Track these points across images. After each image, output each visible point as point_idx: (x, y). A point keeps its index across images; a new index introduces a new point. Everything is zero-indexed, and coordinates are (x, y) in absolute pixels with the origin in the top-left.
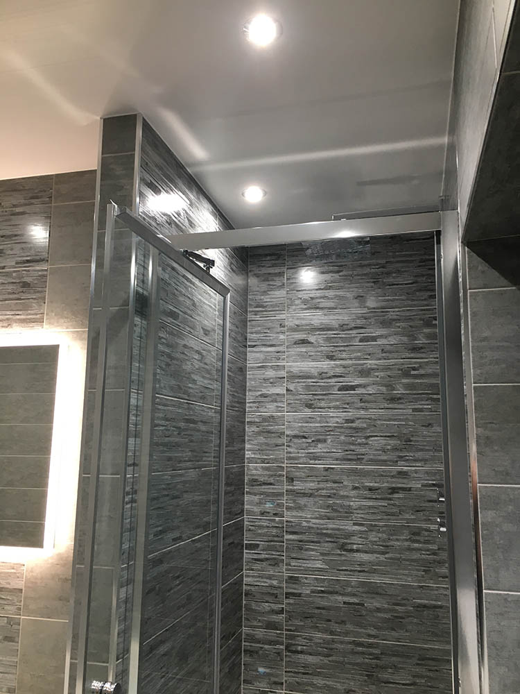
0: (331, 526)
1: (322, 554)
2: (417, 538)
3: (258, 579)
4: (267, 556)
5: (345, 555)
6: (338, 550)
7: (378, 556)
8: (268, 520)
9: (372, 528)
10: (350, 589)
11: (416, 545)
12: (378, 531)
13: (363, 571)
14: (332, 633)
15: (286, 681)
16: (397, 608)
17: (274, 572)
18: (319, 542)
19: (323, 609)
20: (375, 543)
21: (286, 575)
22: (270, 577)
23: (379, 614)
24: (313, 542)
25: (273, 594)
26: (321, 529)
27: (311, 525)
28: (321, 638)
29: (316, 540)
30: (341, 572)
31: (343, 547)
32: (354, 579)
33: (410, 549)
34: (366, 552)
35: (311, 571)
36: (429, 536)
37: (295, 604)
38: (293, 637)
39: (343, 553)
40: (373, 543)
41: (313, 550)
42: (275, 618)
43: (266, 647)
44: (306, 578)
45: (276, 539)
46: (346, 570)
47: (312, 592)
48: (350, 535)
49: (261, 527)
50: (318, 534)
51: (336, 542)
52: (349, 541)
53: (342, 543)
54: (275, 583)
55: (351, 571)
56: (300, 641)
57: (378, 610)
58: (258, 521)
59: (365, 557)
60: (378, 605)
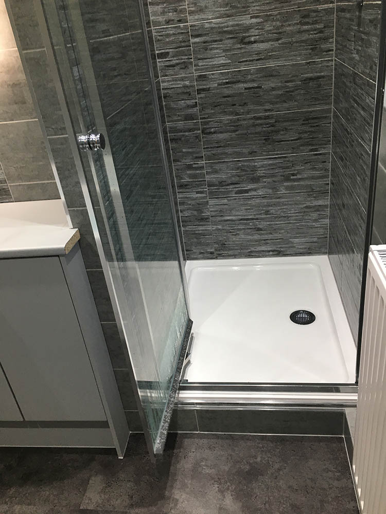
0: (231, 23)
1: (225, 51)
2: (307, 20)
3: (172, 83)
4: (177, 61)
5: (245, 48)
6: (239, 45)
7: (272, 43)
8: (174, 27)
9: (267, 18)
10: (249, 77)
11: (306, 27)
12: (273, 20)
13: (261, 59)
14: (237, 114)
15: (205, 155)
16: (288, 84)
17: (186, 74)
18: (221, 40)
19: (229, 96)
20: (270, 32)
21: (196, 74)
22: (182, 79)
23: (274, 92)
24: (216, 41)
25: (187, 93)
26: (222, 27)
27: (213, 25)
28: (228, 120)
29: (218, 38)
30: (242, 63)
31: (242, 41)
32: (252, 68)
33: (300, 32)
34: (262, 42)
35: (216, 67)
36: (317, 16)
37: (206, 97)
38: (207, 123)
39: (242, 46)
40: (268, 32)
41: (217, 48)
42: (190, 111)
43: (187, 134)
44: (213, 74)
45: (183, 44)
46: (246, 61)
47: (219, 85)
48: (248, 28)
49: (168, 35)
50: (220, 33)
51: (236, 38)
52: (247, 34)
53: (241, 37)
54: (187, 83)
55: (250, 61)
56: (212, 124)
57: (273, 89)
58: (165, 30)
59: (262, 46)
60: (273, 85)
